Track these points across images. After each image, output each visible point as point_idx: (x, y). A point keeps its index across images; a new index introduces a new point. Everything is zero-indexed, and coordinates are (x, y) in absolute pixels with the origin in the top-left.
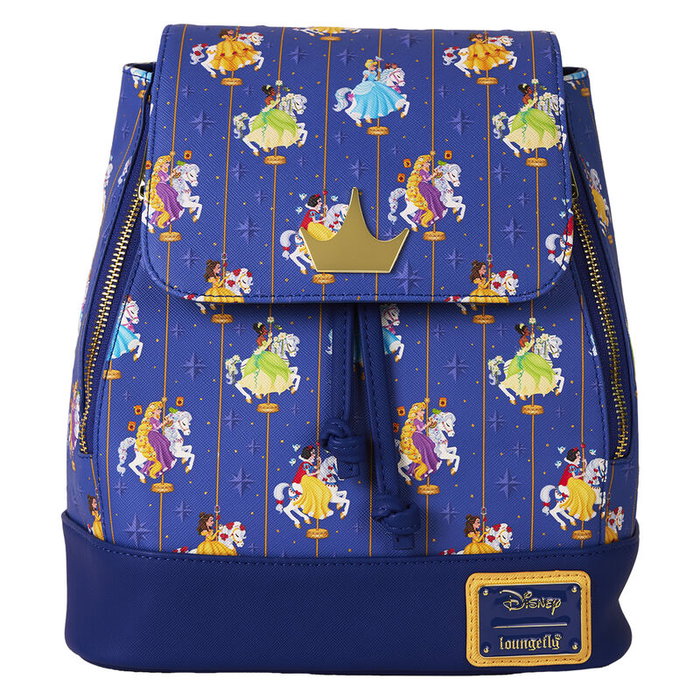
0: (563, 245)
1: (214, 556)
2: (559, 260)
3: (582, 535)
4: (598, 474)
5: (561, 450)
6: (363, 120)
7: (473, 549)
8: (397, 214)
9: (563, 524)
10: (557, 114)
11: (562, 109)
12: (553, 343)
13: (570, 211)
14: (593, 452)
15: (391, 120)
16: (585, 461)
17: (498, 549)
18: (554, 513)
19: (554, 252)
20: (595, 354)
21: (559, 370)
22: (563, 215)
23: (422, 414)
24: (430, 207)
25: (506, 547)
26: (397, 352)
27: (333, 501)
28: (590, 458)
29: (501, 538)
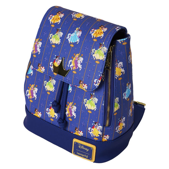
0: (98, 82)
1: (37, 117)
2: (96, 85)
3: (96, 139)
4: (100, 129)
5: (94, 122)
6: (70, 42)
7: (76, 133)
8: (69, 65)
9: (92, 136)
10: (105, 52)
11: (106, 51)
12: (96, 100)
13: (101, 75)
14: (100, 124)
15: (75, 44)
16: (97, 125)
17: (80, 135)
18: (90, 133)
19: (95, 83)
20: (103, 105)
21: (96, 106)
22: (100, 75)
23: (71, 105)
24: (75, 66)
25: (82, 135)
26: (70, 91)
27: (55, 115)
28: (99, 125)
29: (81, 134)
